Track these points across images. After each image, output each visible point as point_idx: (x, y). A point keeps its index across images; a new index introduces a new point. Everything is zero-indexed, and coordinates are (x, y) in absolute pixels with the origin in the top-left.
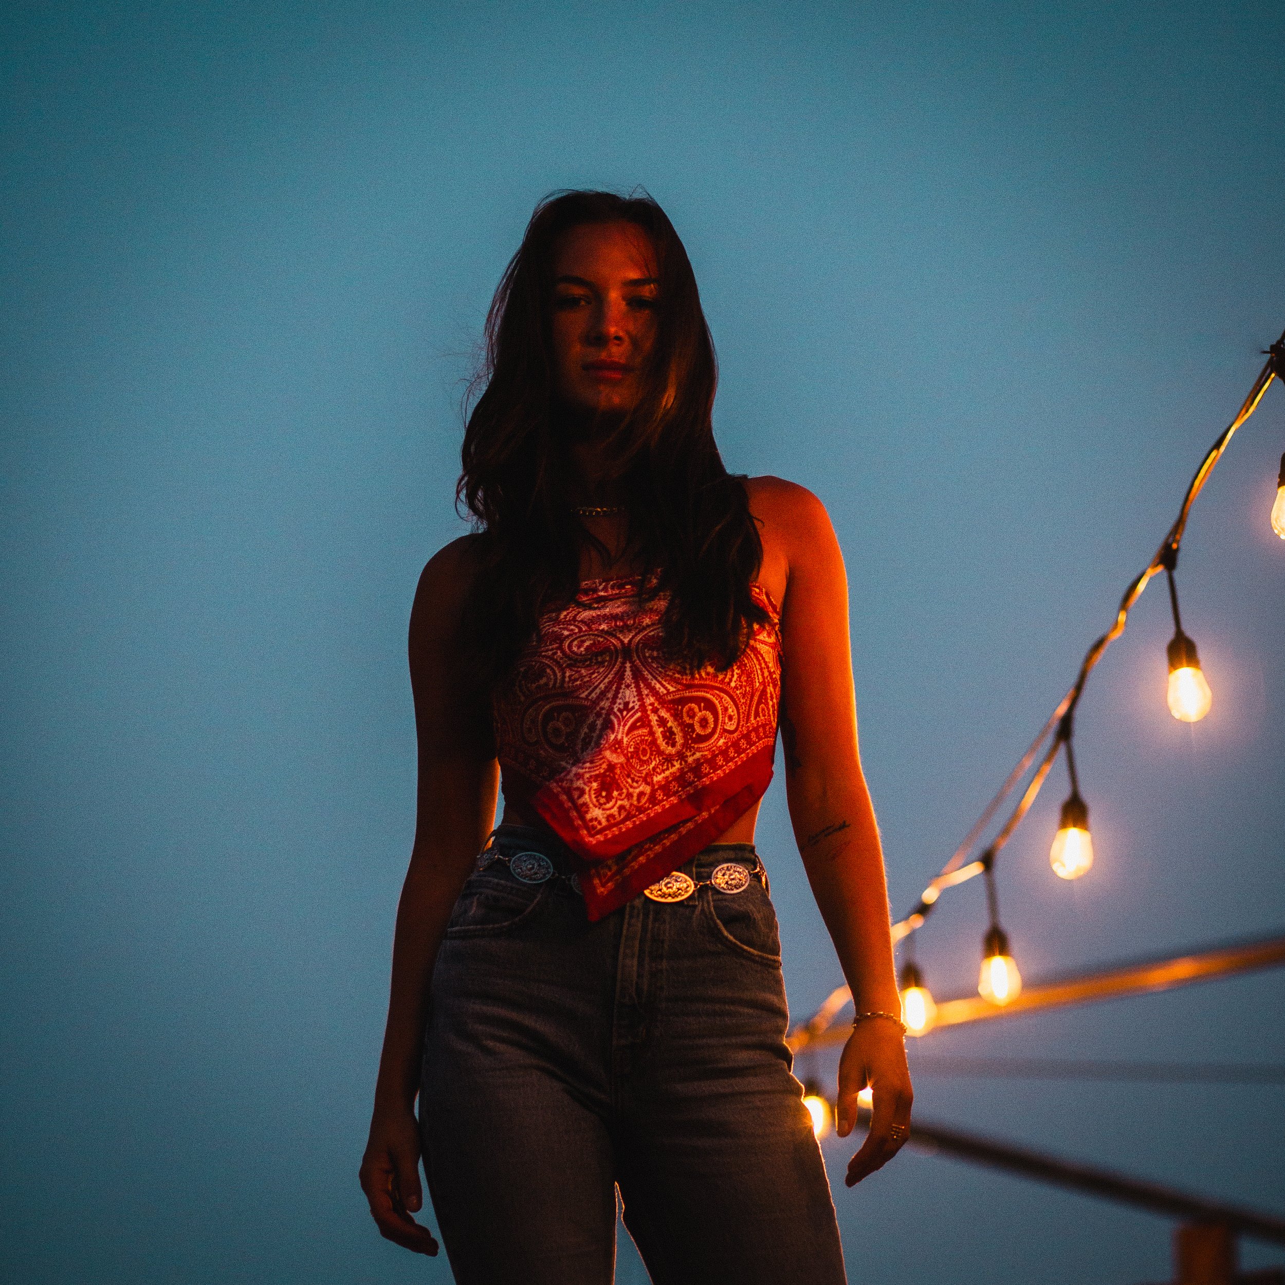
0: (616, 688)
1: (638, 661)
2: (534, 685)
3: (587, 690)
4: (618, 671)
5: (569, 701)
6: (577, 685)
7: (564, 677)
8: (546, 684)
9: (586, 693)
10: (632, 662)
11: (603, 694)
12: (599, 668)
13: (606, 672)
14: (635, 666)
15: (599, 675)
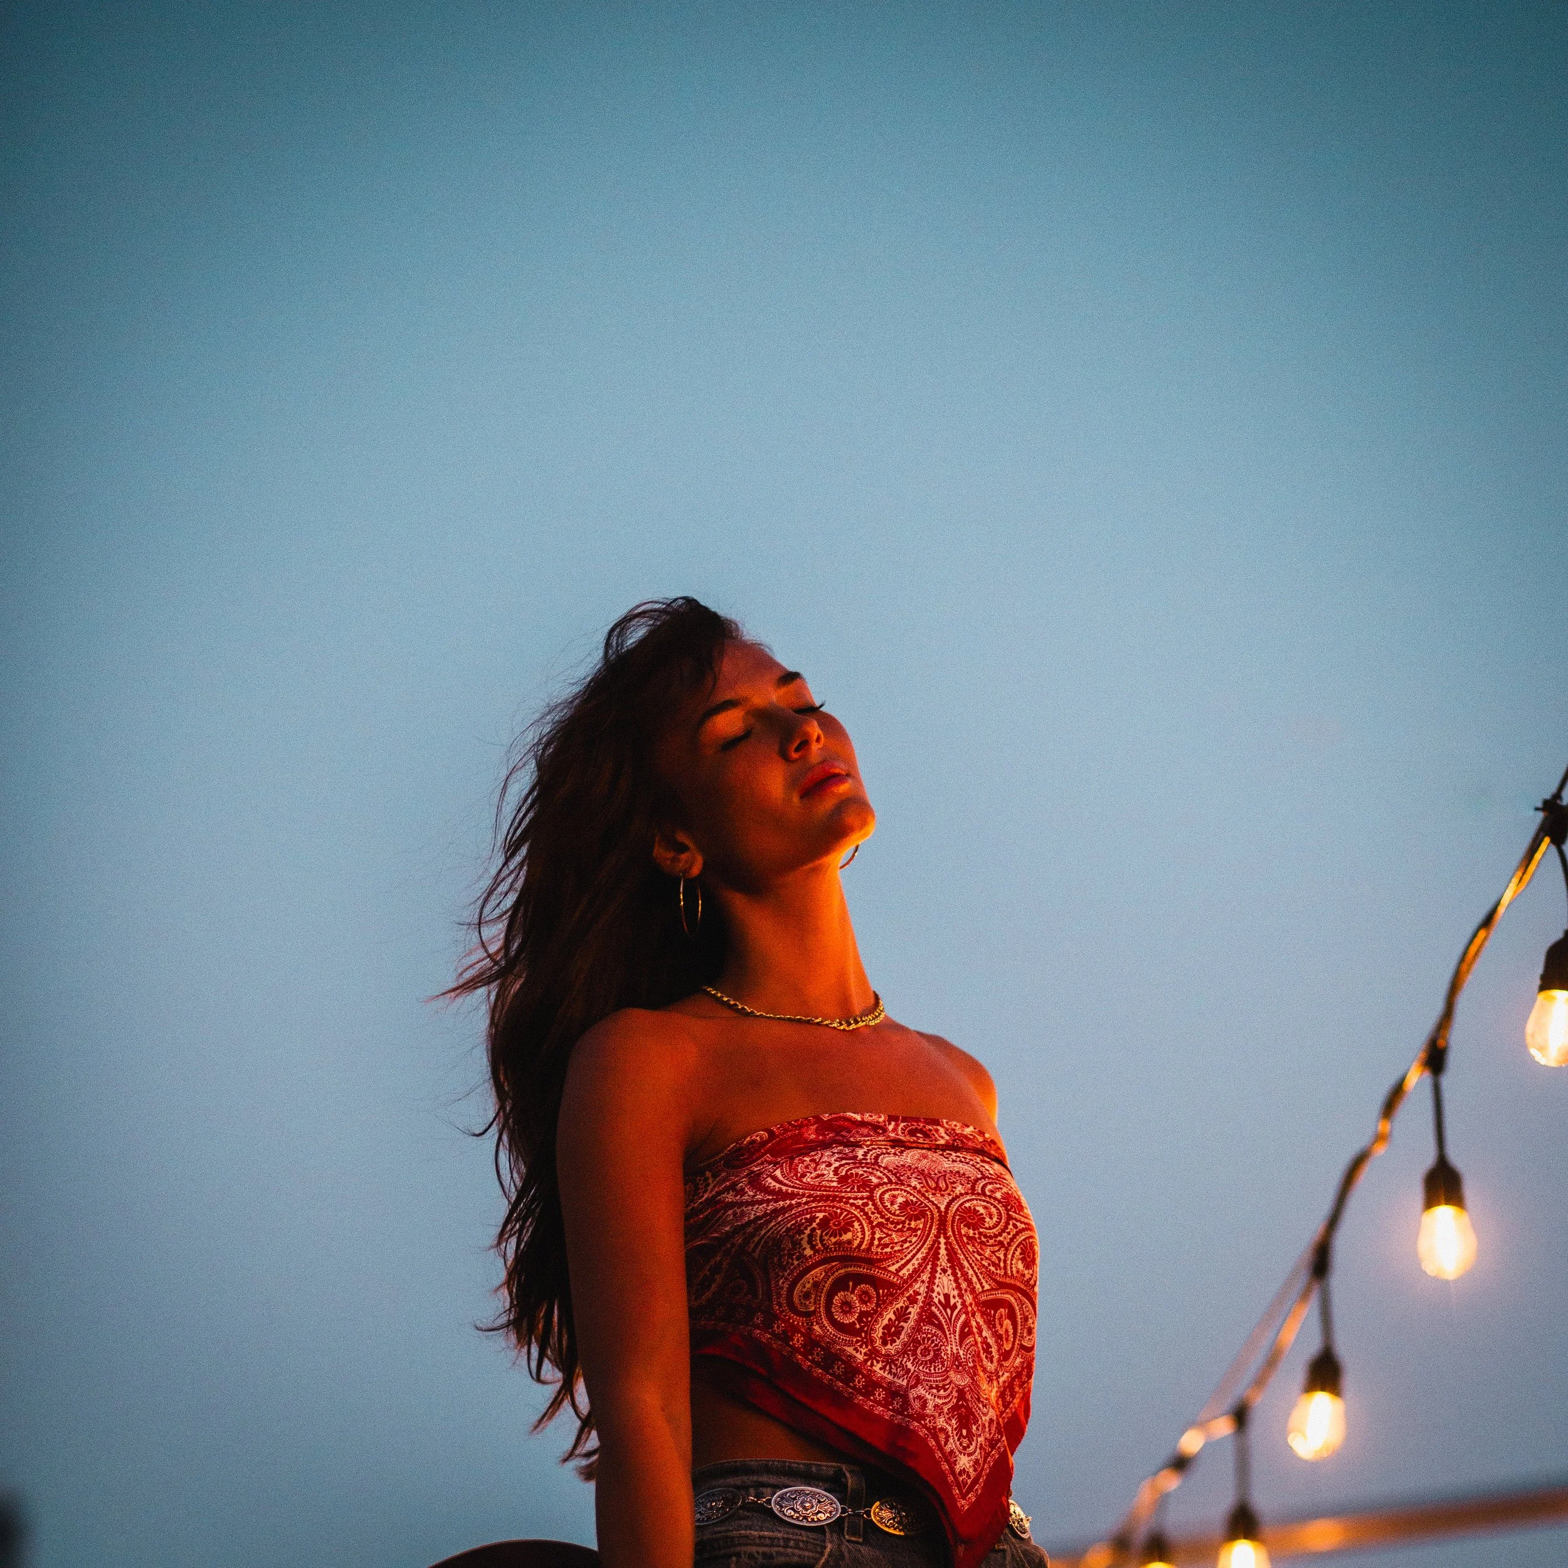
0: (931, 1268)
1: (953, 1238)
2: (833, 1240)
3: (897, 1262)
4: (933, 1245)
5: (875, 1271)
6: (886, 1253)
7: (873, 1239)
8: (850, 1242)
9: (897, 1266)
10: (947, 1238)
11: (917, 1273)
12: (911, 1236)
13: (918, 1244)
14: (950, 1244)
15: (911, 1246)
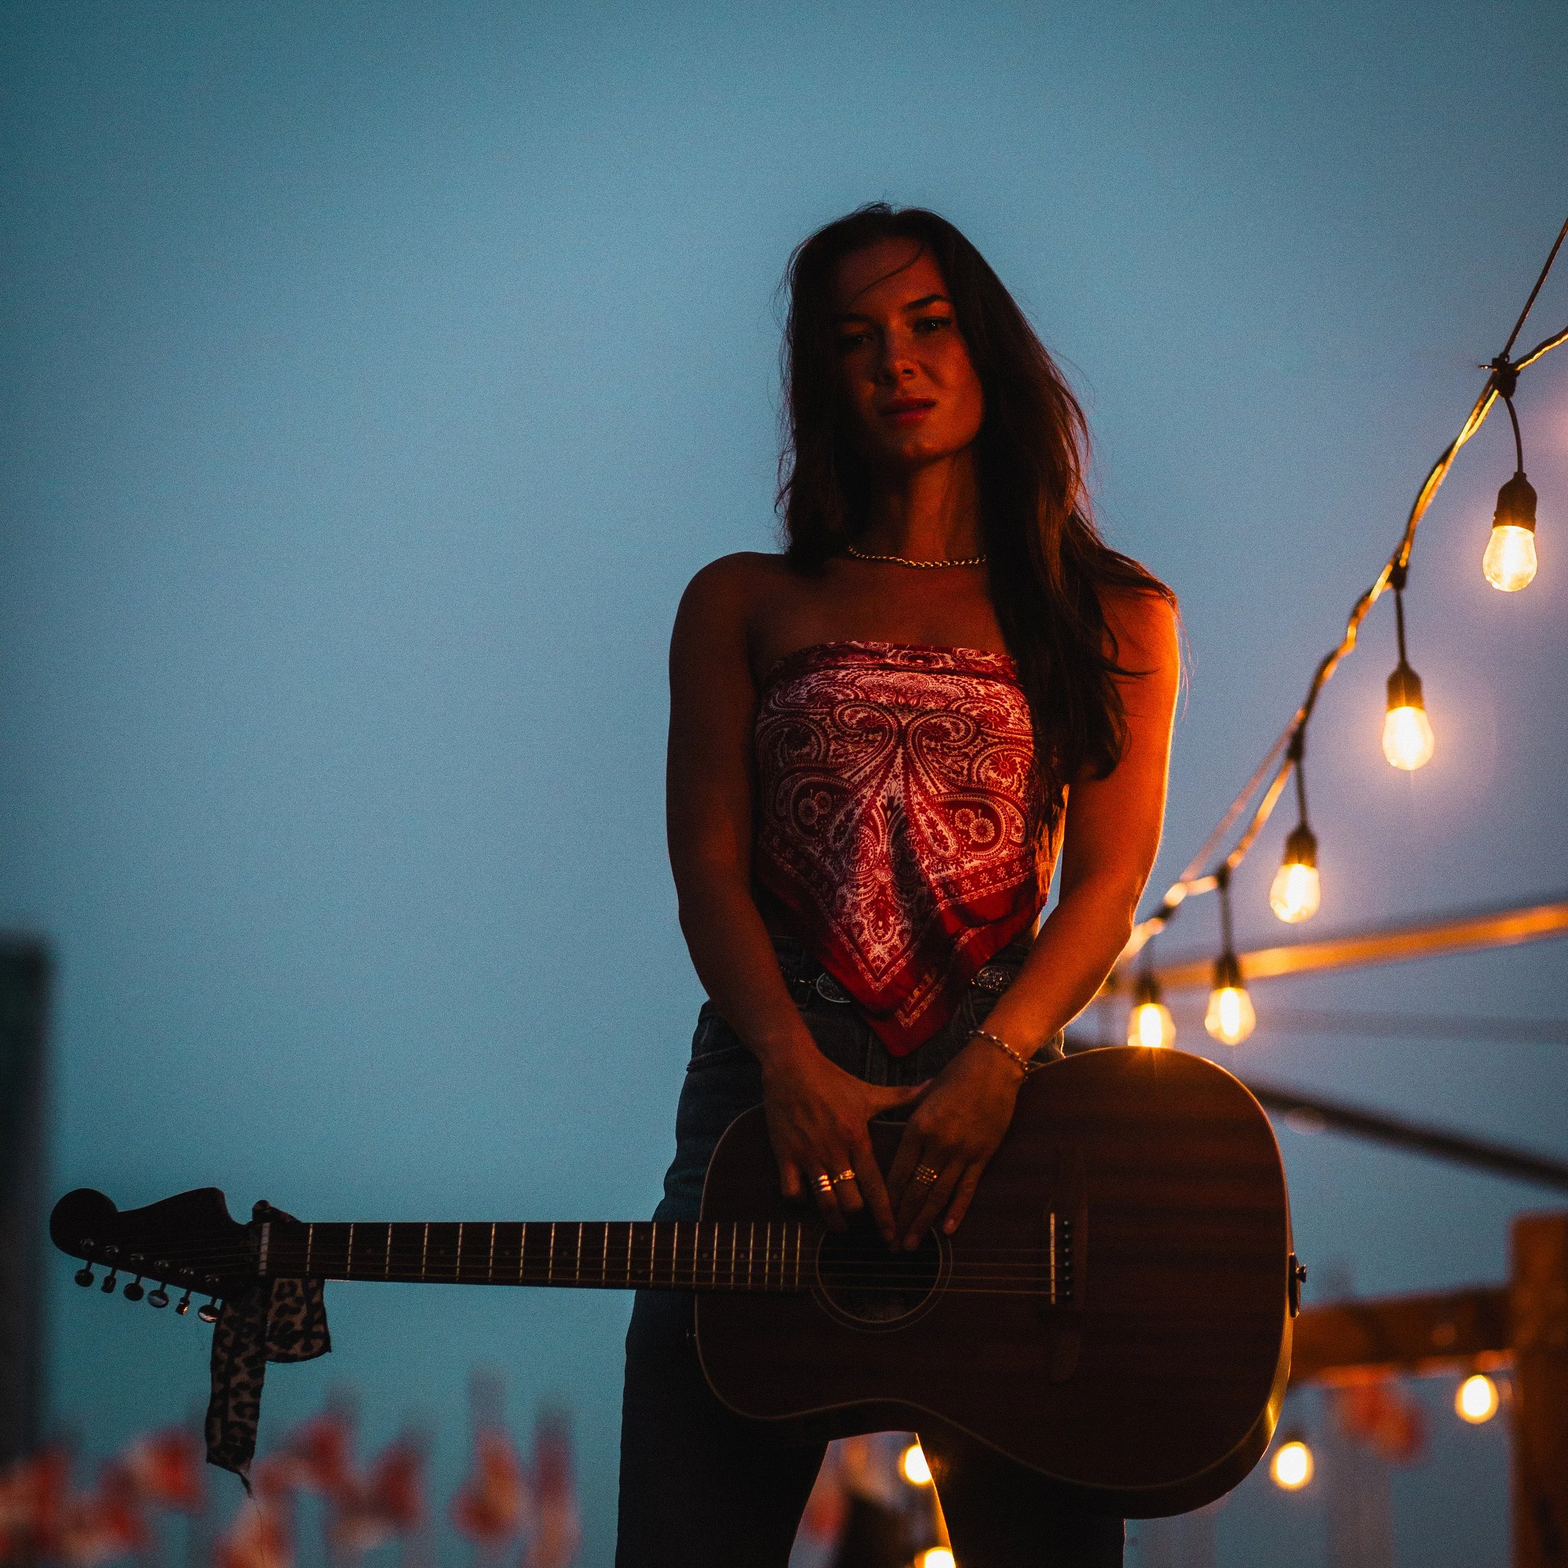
0: (882, 775)
1: (912, 749)
2: (796, 753)
3: (850, 770)
4: (889, 755)
5: (830, 779)
6: (840, 762)
7: (829, 750)
8: (809, 754)
9: (849, 774)
10: (905, 748)
11: (867, 779)
12: (867, 747)
13: (874, 753)
14: (908, 754)
15: (865, 755)
